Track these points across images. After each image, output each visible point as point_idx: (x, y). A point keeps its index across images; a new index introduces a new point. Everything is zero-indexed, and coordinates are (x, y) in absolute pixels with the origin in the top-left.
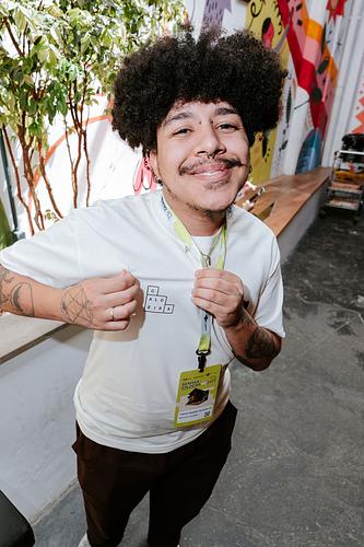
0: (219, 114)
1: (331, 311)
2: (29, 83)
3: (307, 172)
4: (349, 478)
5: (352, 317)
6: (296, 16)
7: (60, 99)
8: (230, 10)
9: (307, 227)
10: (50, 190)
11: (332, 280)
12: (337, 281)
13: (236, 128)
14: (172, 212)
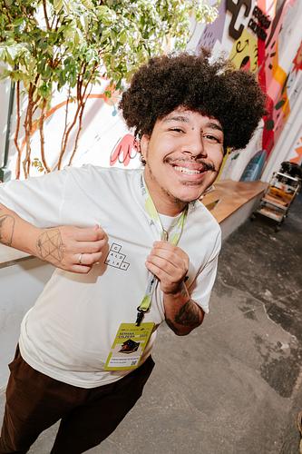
0: (210, 127)
1: (242, 297)
2: (50, 53)
3: (249, 182)
4: (227, 438)
5: (257, 305)
6: (269, 61)
7: (72, 73)
8: (221, 41)
9: (239, 225)
10: (42, 143)
11: (249, 272)
12: (252, 274)
13: (218, 141)
14: (147, 190)
